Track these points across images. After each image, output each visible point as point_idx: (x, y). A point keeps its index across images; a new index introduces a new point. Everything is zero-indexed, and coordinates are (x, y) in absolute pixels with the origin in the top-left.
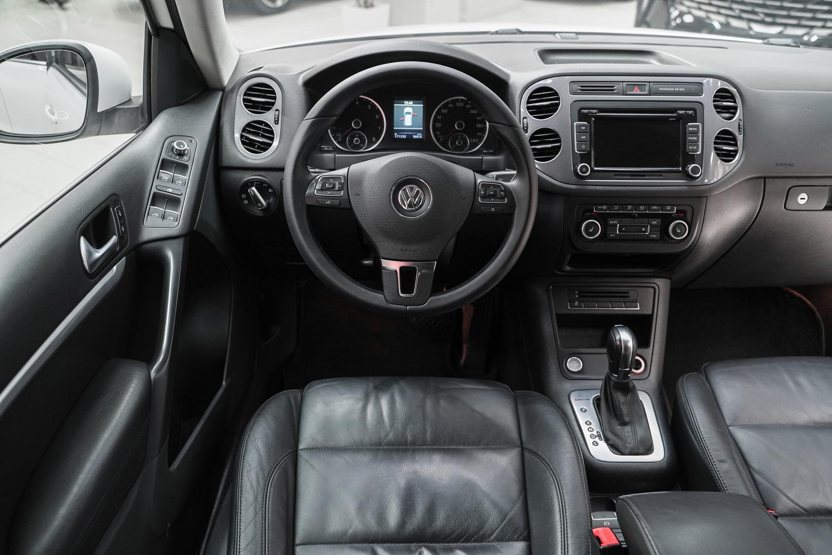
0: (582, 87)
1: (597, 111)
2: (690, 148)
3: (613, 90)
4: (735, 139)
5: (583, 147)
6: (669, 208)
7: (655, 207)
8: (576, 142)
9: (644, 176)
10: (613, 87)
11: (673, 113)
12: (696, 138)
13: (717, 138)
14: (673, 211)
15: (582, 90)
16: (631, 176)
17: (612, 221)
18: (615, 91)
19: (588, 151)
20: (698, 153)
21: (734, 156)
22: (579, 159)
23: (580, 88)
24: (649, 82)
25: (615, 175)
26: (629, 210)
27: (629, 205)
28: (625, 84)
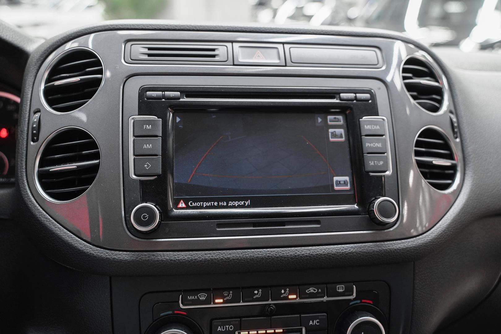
0: (150, 49)
1: (178, 93)
2: (372, 163)
3: (214, 56)
4: (446, 146)
5: (147, 166)
6: (341, 288)
7: (311, 290)
8: (132, 158)
9: (283, 224)
10: (213, 50)
11: (333, 97)
12: (379, 145)
13: (419, 144)
14: (352, 295)
15: (149, 55)
16: (254, 225)
17: (223, 325)
18: (217, 59)
19: (158, 176)
20: (387, 173)
21: (452, 177)
22: (138, 194)
23: (146, 51)
24: (283, 43)
25: (220, 225)
26: (257, 300)
27: (257, 288)
28: (236, 45)
